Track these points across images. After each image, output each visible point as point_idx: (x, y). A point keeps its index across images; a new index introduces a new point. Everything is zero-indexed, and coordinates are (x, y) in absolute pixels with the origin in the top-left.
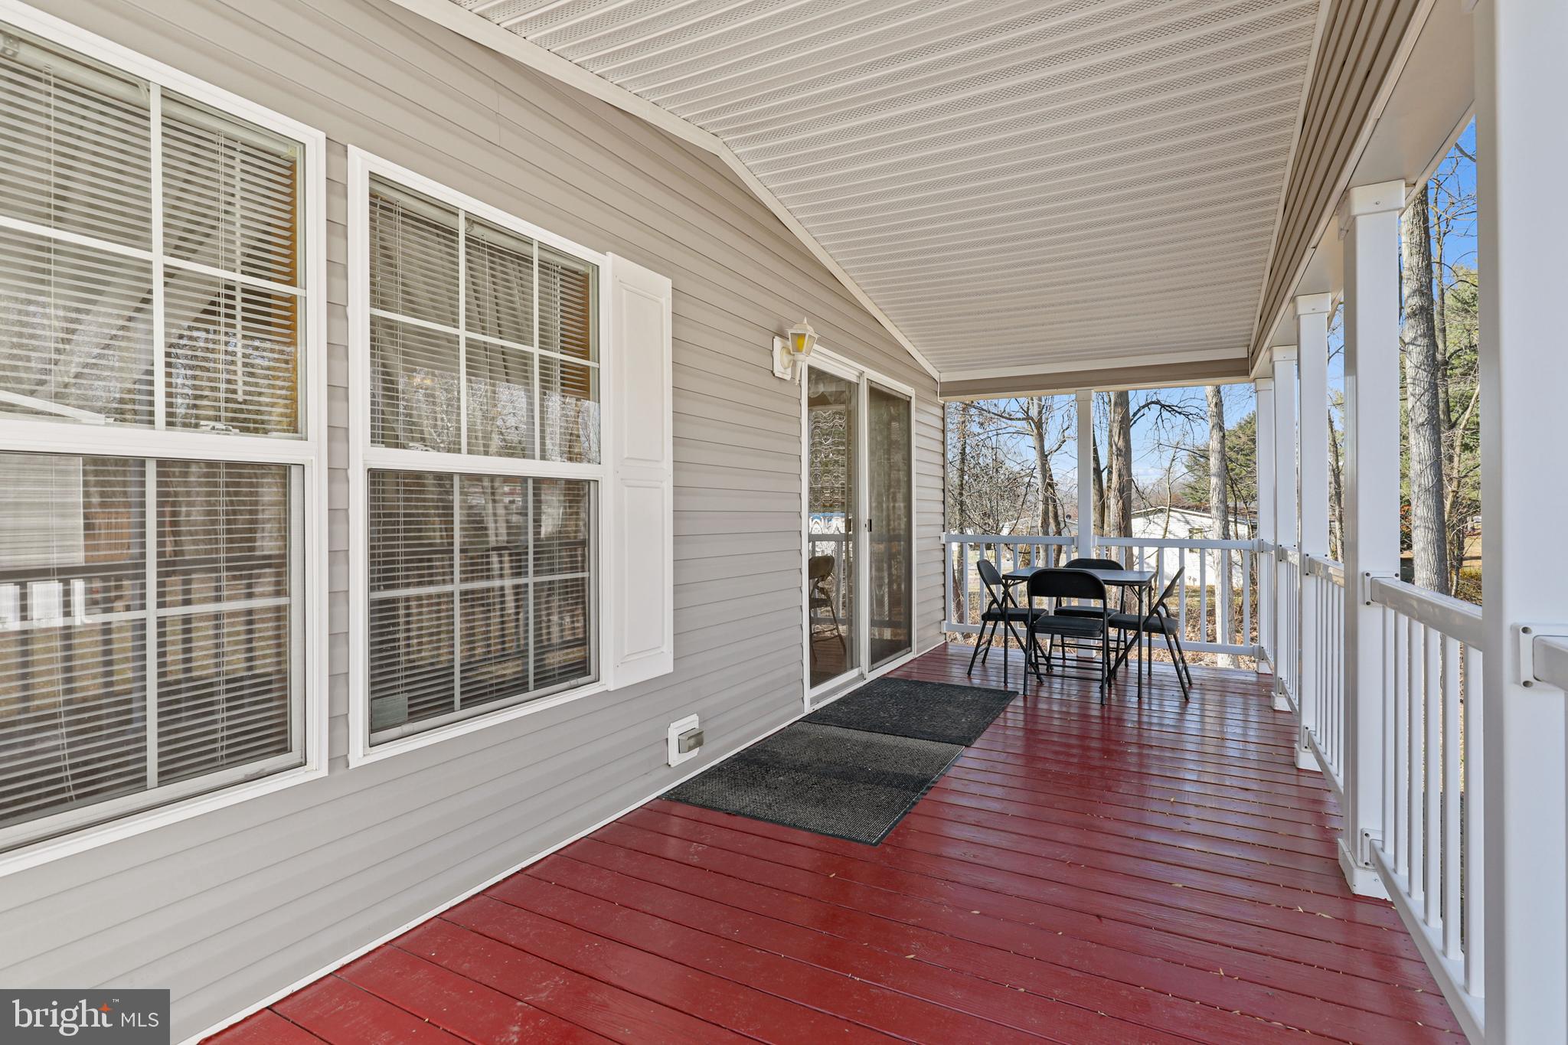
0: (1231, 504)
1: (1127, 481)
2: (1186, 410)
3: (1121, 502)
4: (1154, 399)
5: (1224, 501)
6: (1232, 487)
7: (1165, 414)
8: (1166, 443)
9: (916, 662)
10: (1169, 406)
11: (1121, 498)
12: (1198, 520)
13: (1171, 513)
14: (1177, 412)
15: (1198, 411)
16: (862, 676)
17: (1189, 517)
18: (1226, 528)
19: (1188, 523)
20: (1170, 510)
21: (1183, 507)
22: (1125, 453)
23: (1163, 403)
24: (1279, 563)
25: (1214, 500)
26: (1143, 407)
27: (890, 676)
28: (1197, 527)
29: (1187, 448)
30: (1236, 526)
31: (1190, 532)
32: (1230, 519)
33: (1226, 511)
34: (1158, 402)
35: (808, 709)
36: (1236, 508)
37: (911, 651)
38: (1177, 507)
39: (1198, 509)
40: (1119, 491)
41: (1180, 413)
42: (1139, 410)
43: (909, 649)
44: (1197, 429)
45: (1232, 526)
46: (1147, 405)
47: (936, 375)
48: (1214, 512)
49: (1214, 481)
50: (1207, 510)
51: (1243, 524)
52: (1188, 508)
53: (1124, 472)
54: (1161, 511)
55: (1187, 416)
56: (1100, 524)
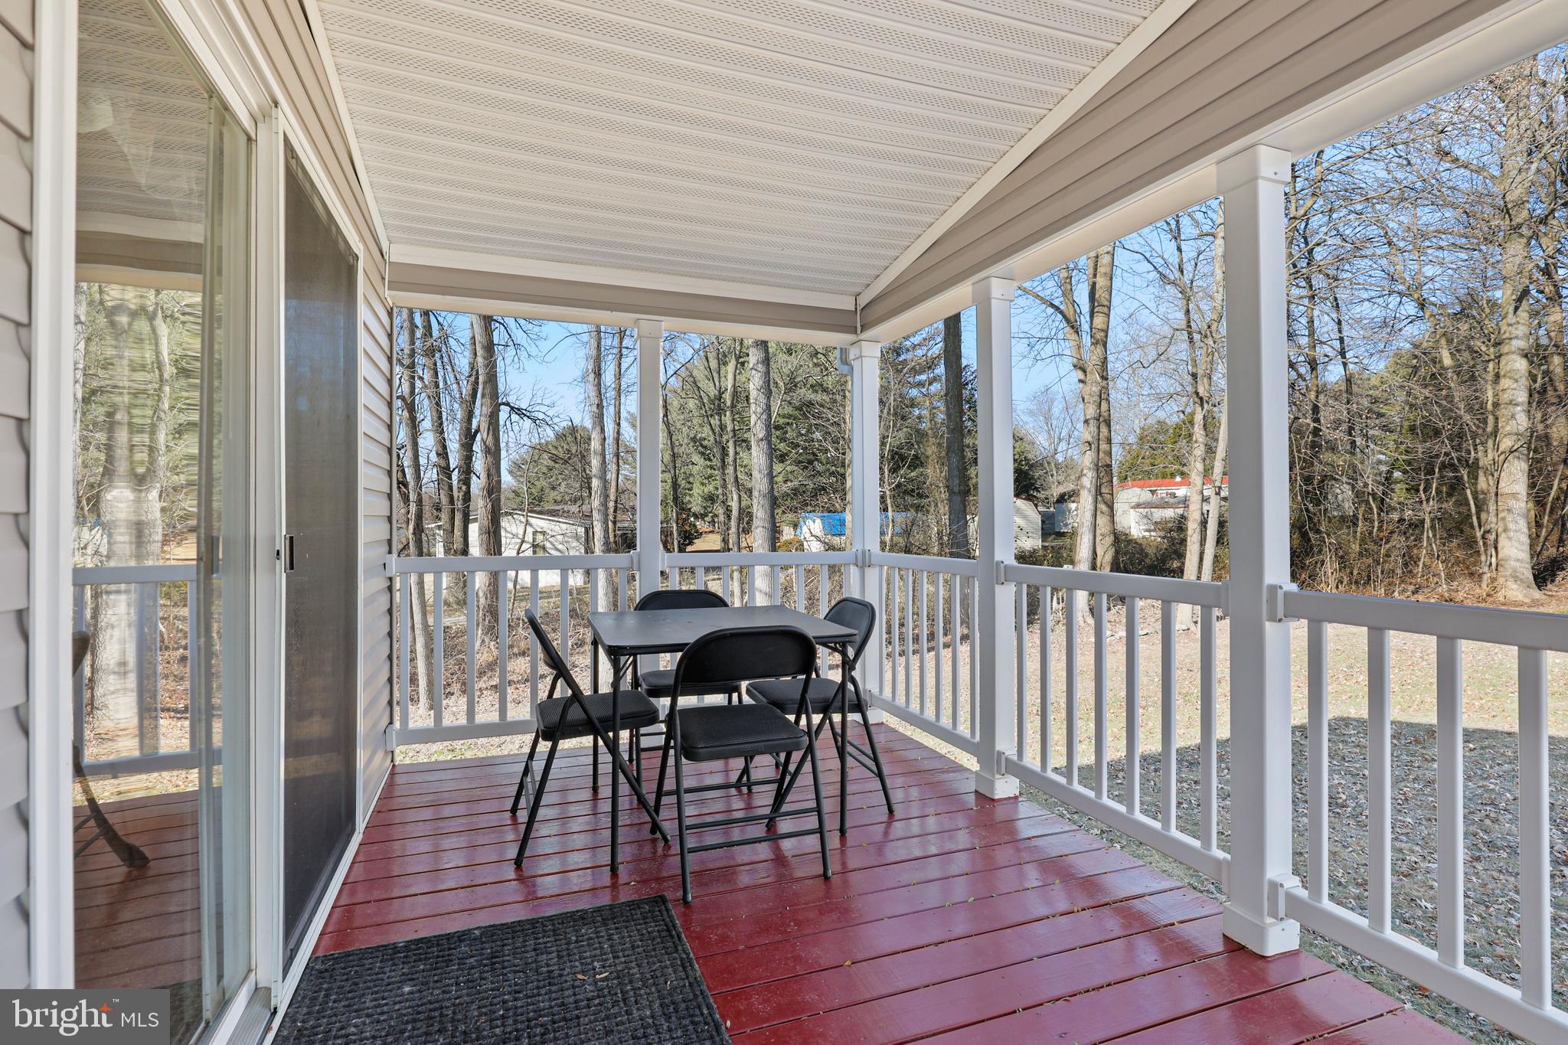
2: (533, 414)
3: (490, 504)
7: (514, 417)
10: (518, 409)
12: (538, 523)
14: (525, 416)
17: (532, 520)
19: (530, 525)
22: (494, 454)
23: (512, 405)
28: (538, 530)
31: (534, 534)
40: (488, 493)
41: (528, 417)
54: (522, 511)
55: (534, 421)
56: (449, 529)
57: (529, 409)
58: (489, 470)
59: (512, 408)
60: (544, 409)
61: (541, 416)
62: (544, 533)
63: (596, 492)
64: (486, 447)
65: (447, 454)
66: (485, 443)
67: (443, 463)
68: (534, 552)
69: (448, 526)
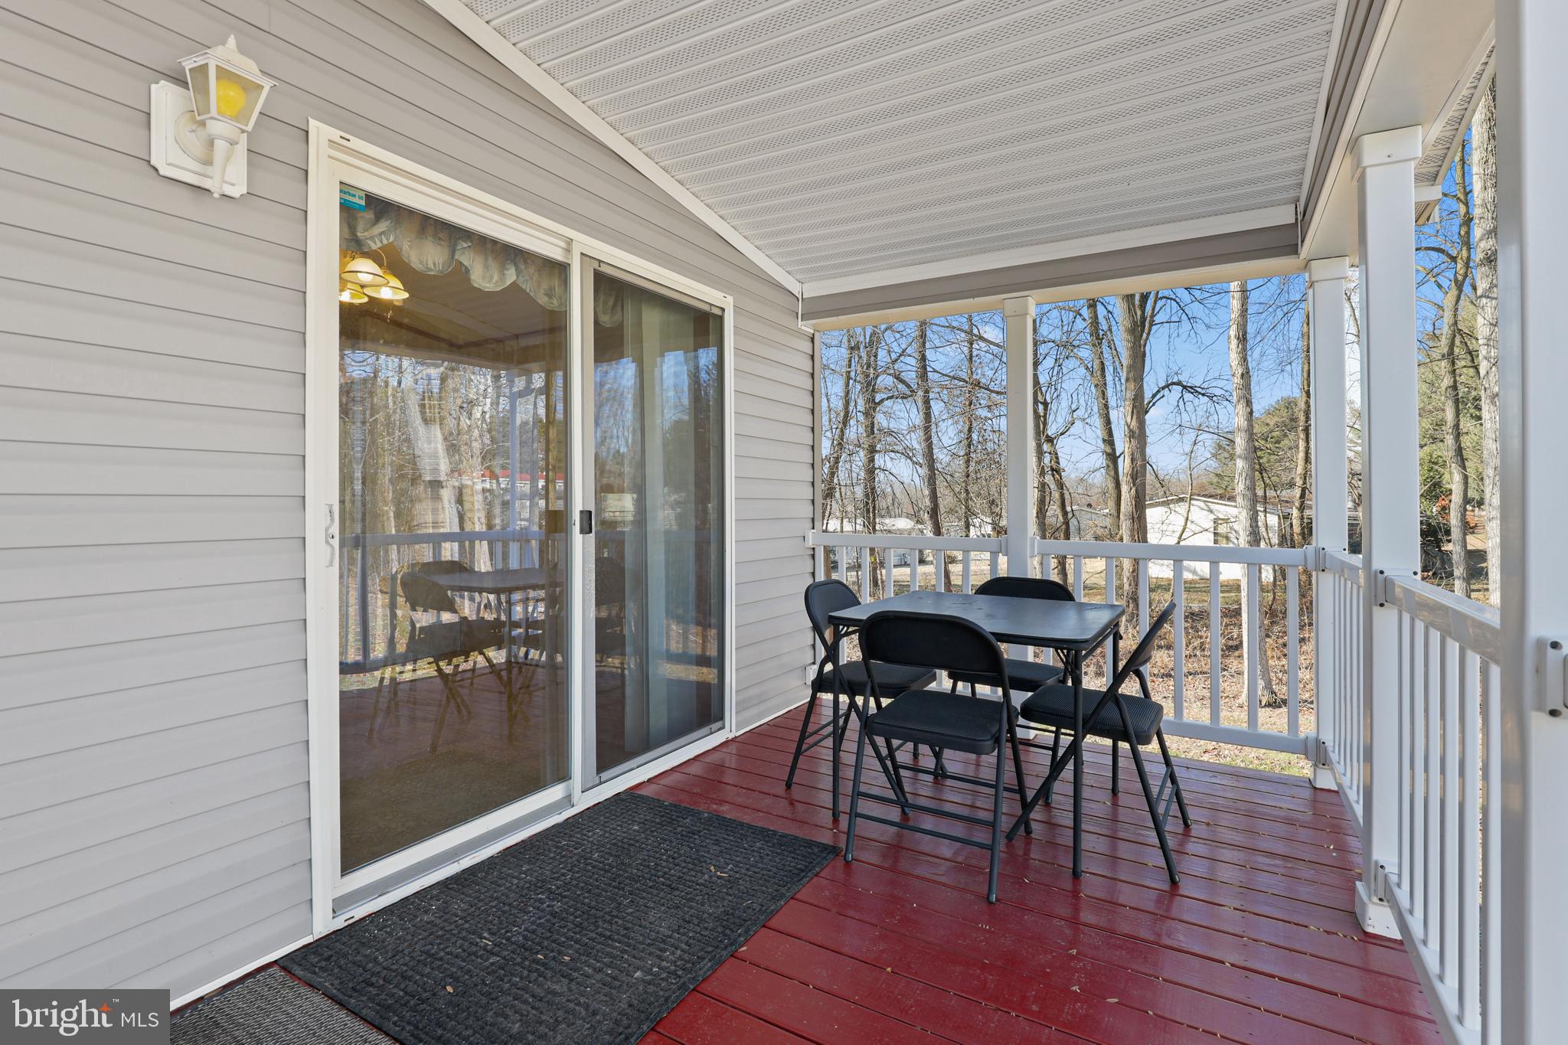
0: (1260, 492)
1: (1141, 466)
2: (1210, 391)
3: (1134, 490)
4: (1175, 380)
5: (1252, 488)
6: (1261, 474)
7: (1188, 396)
8: (1188, 424)
9: (733, 749)
10: (1191, 387)
11: (1134, 485)
12: (1223, 510)
13: (1192, 502)
14: (1200, 393)
15: (1223, 392)
16: (568, 801)
17: (1212, 506)
18: (1254, 518)
19: (1211, 511)
20: (1191, 499)
21: (1205, 496)
22: (1139, 436)
23: (1185, 384)
24: (1376, 610)
25: (1240, 487)
26: (1163, 388)
27: (643, 792)
28: (1221, 517)
29: (1211, 430)
30: (1265, 516)
31: (1215, 522)
32: (1258, 508)
33: (1254, 500)
34: (1179, 383)
35: (323, 923)
36: (1265, 496)
37: (723, 727)
38: (1199, 495)
39: (1222, 497)
40: (1132, 478)
41: (1203, 395)
42: (1158, 391)
43: (719, 724)
44: (1222, 412)
45: (1261, 516)
46: (1167, 386)
47: (795, 288)
48: (1239, 499)
49: (1240, 464)
50: (1232, 498)
51: (1273, 513)
52: (1211, 497)
53: (1137, 456)
54: (1182, 500)
55: (1211, 398)
56: (1115, 514)
57: (1205, 385)
58: (1133, 454)
59: (1185, 387)
60: (1220, 384)
61: (1218, 392)
62: (1226, 521)
63: (1241, 474)
64: (1131, 431)
65: (1113, 441)
66: (1129, 427)
67: (1109, 450)
68: (1216, 542)
69: (1114, 512)
